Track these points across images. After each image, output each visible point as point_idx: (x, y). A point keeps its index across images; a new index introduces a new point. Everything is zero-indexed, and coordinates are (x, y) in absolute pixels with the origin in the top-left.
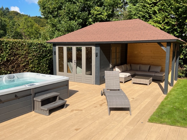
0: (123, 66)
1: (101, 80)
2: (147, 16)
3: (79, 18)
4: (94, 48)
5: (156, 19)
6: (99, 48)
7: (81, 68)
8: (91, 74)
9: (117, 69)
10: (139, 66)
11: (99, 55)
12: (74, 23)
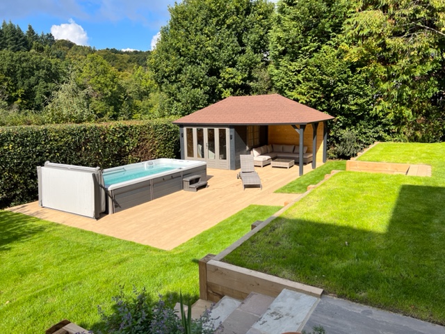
0: (262, 148)
1: (236, 165)
2: (290, 85)
3: (205, 84)
4: (228, 130)
5: (300, 89)
6: (233, 130)
7: (214, 152)
8: (225, 159)
9: (255, 152)
10: (281, 147)
11: (233, 137)
12: (199, 92)
